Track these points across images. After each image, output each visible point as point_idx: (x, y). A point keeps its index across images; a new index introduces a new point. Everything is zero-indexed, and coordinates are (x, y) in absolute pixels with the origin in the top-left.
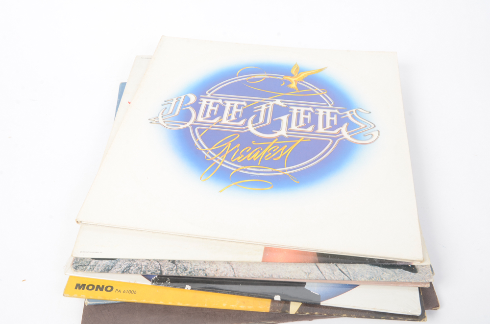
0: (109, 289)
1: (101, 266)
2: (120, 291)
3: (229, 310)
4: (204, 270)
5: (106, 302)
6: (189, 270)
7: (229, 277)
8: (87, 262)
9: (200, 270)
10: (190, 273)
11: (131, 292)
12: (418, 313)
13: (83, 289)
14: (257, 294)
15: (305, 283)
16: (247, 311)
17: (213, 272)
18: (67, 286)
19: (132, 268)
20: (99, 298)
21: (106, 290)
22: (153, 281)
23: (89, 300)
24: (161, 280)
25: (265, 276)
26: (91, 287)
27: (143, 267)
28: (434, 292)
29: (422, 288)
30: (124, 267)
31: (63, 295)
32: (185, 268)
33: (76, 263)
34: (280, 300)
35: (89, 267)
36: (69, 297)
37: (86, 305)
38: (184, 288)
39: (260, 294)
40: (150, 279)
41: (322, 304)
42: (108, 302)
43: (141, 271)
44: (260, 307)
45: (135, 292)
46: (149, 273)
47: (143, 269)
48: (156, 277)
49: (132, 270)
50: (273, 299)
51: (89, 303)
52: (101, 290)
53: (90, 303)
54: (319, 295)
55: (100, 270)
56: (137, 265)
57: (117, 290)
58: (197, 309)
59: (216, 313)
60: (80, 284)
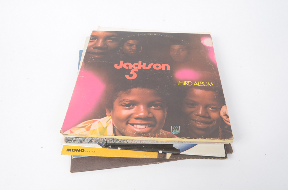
0: (82, 151)
1: (78, 140)
2: (88, 151)
3: (139, 158)
4: (126, 140)
5: (81, 157)
6: (119, 141)
7: (138, 143)
8: (71, 139)
10: (120, 142)
11: (93, 152)
12: (224, 156)
13: (70, 151)
15: (173, 144)
16: (147, 158)
17: (130, 141)
18: (63, 150)
19: (93, 141)
20: (78, 155)
22: (103, 146)
23: (73, 156)
24: (107, 145)
25: (154, 142)
26: (74, 150)
27: (98, 140)
28: (231, 146)
29: (226, 145)
30: (89, 140)
31: (61, 154)
32: (117, 140)
33: (66, 139)
35: (72, 141)
36: (64, 155)
38: (117, 149)
40: (101, 146)
41: (181, 153)
42: (83, 157)
43: (97, 142)
44: (153, 156)
45: (95, 152)
46: (101, 143)
47: (98, 141)
48: (104, 144)
49: (93, 142)
50: (158, 152)
51: (73, 157)
52: (79, 151)
53: (74, 157)
54: (180, 150)
55: (78, 142)
56: (95, 139)
57: (86, 151)
58: (124, 158)
59: (133, 159)
60: (69, 149)
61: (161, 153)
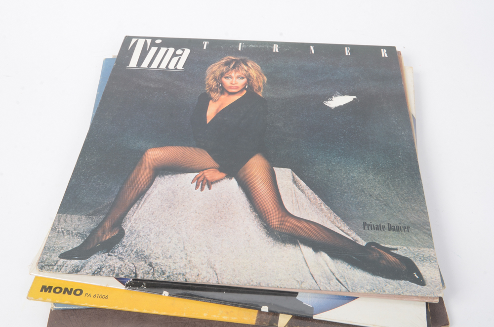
1: (69, 266)
3: (211, 321)
4: (183, 275)
5: (74, 307)
6: (167, 274)
7: (211, 284)
8: (54, 261)
9: (180, 274)
10: (168, 277)
11: (102, 297)
13: (50, 292)
14: (242, 303)
15: (297, 293)
16: (231, 323)
17: (194, 277)
18: (32, 288)
19: (104, 269)
20: (66, 302)
21: (75, 294)
22: (127, 286)
23: (55, 304)
24: (136, 284)
25: (252, 283)
26: (58, 290)
27: (116, 269)
28: (444, 308)
29: (430, 303)
30: (95, 268)
31: (27, 298)
32: (162, 271)
33: (42, 262)
34: (268, 311)
35: (55, 268)
36: (33, 300)
37: (53, 310)
38: (161, 294)
39: (246, 304)
40: (123, 283)
41: (315, 317)
42: (77, 307)
43: (113, 274)
44: (245, 319)
45: (106, 297)
46: (122, 276)
47: (116, 271)
48: (131, 280)
49: (103, 272)
50: (260, 310)
51: (55, 307)
52: (70, 293)
53: (57, 308)
54: (312, 308)
55: (68, 271)
56: (110, 266)
57: (86, 294)
58: (175, 318)
59: (197, 323)
60: (46, 286)
61: (266, 313)
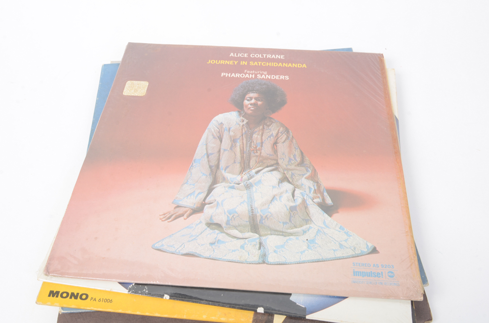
0: (84, 297)
5: (81, 311)
11: (107, 301)
13: (57, 297)
14: (239, 305)
15: (290, 294)
18: (40, 293)
20: (73, 307)
21: (81, 298)
22: (130, 290)
23: (63, 308)
24: (138, 288)
26: (65, 295)
29: (415, 301)
31: (36, 303)
34: (263, 312)
36: (42, 304)
37: (60, 314)
38: (162, 296)
39: (243, 306)
40: (126, 287)
41: (308, 317)
42: (83, 311)
44: (242, 320)
45: (111, 301)
46: (126, 281)
48: (133, 284)
50: (256, 311)
51: (63, 311)
52: (76, 298)
53: (64, 312)
54: (305, 308)
57: (92, 299)
58: (176, 320)
60: (53, 291)
61: (262, 314)
